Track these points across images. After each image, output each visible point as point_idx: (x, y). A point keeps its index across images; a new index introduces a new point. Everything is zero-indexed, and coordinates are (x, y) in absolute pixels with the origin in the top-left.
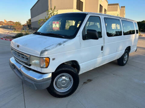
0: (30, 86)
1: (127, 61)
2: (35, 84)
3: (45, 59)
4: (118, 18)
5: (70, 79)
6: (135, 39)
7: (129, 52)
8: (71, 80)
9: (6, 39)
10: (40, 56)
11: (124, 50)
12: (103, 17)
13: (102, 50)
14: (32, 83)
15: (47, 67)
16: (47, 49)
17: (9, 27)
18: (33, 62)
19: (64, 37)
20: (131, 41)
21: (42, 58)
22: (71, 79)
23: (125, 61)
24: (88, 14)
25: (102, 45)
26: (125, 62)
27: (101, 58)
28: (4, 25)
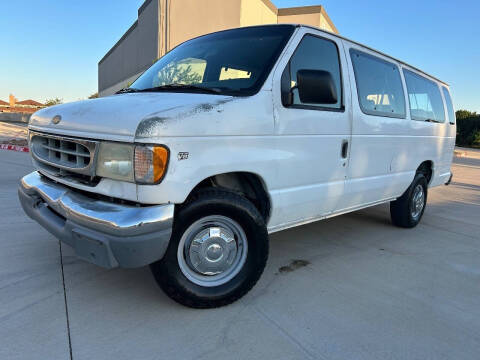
0: (93, 255)
1: (422, 214)
2: (111, 242)
3: (152, 149)
4: (395, 62)
5: (236, 238)
6: (446, 141)
7: (428, 181)
8: (242, 244)
9: (10, 148)
10: (137, 137)
11: (414, 173)
12: (348, 46)
13: (344, 154)
14: (101, 240)
15: (158, 182)
16: (160, 116)
17: (23, 119)
18: (108, 164)
19: (218, 90)
20: (433, 143)
21: (144, 145)
22: (239, 242)
23: (415, 210)
24: (299, 26)
25: (346, 137)
26: (415, 216)
27: (341, 182)
28: (9, 111)
